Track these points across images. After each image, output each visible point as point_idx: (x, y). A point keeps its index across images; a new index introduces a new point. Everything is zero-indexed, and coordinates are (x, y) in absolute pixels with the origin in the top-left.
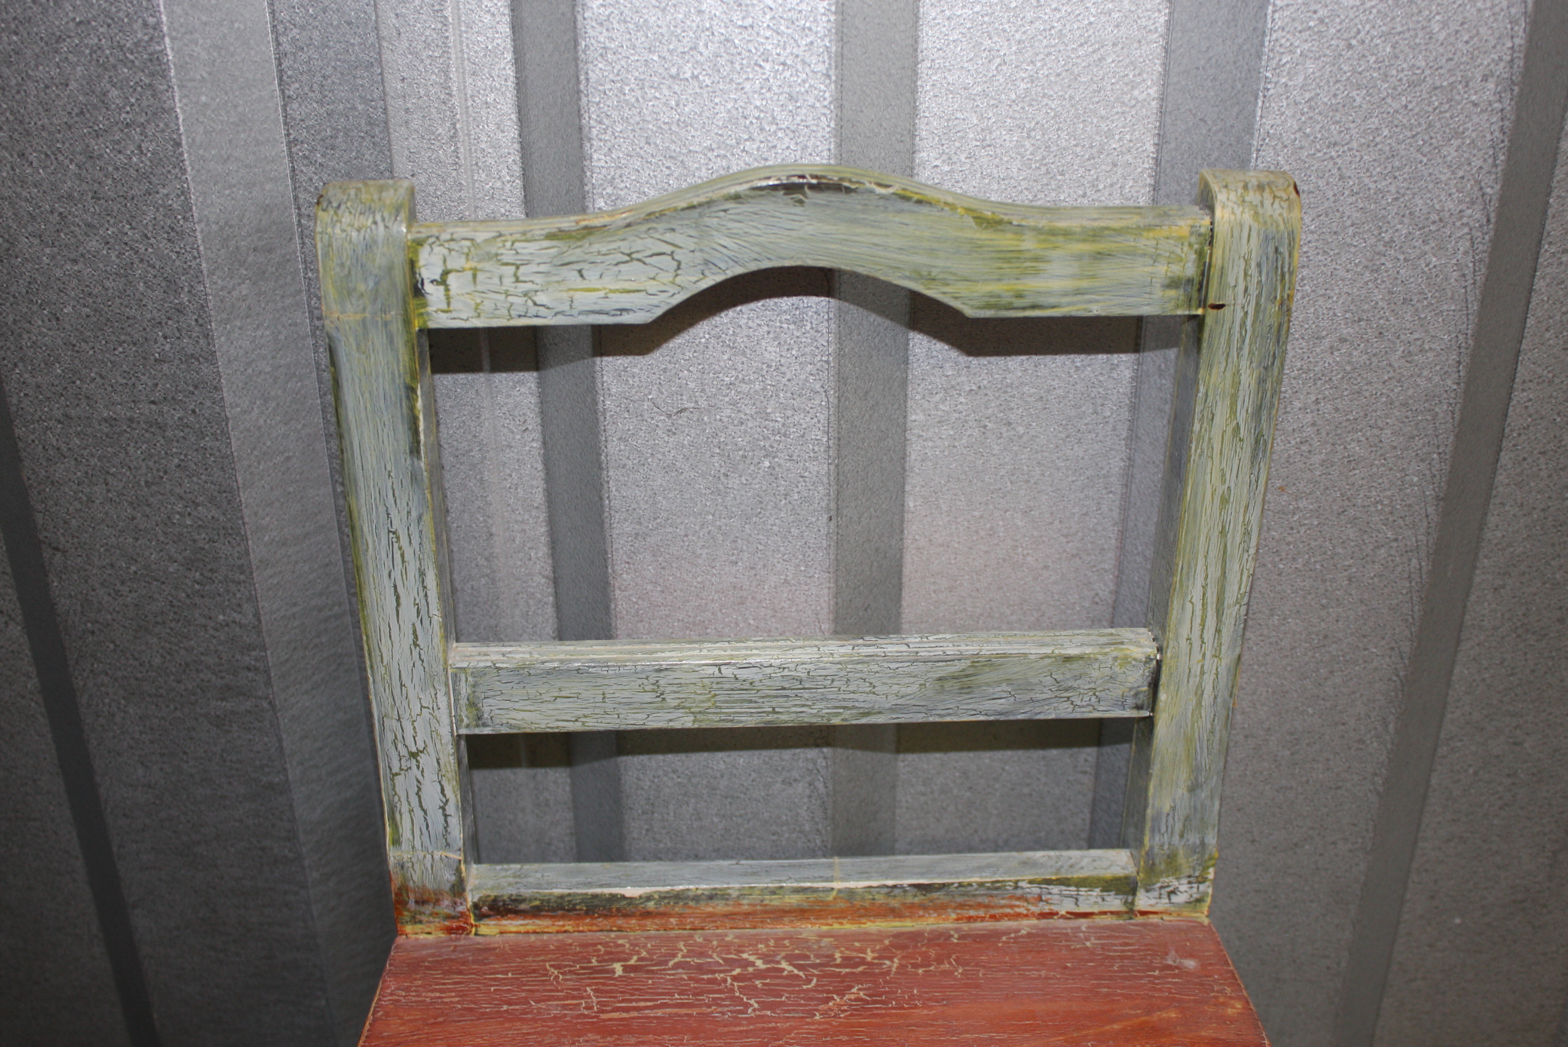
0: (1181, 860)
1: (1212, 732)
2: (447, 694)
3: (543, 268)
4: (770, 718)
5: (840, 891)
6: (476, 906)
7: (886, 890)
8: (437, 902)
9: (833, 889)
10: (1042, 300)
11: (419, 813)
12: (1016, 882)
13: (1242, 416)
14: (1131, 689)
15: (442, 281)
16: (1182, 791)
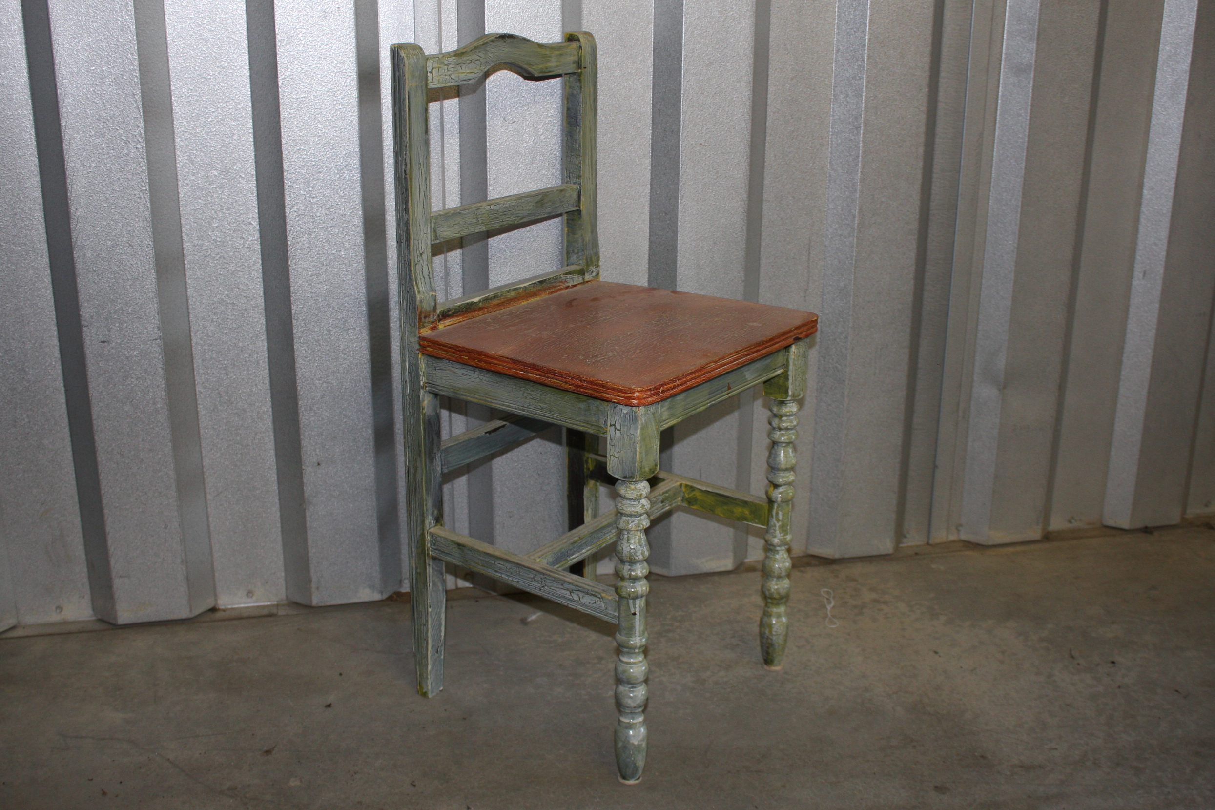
0: (593, 259)
6: (439, 316)
7: (532, 285)
8: (429, 316)
11: (423, 279)
14: (575, 200)
16: (590, 234)
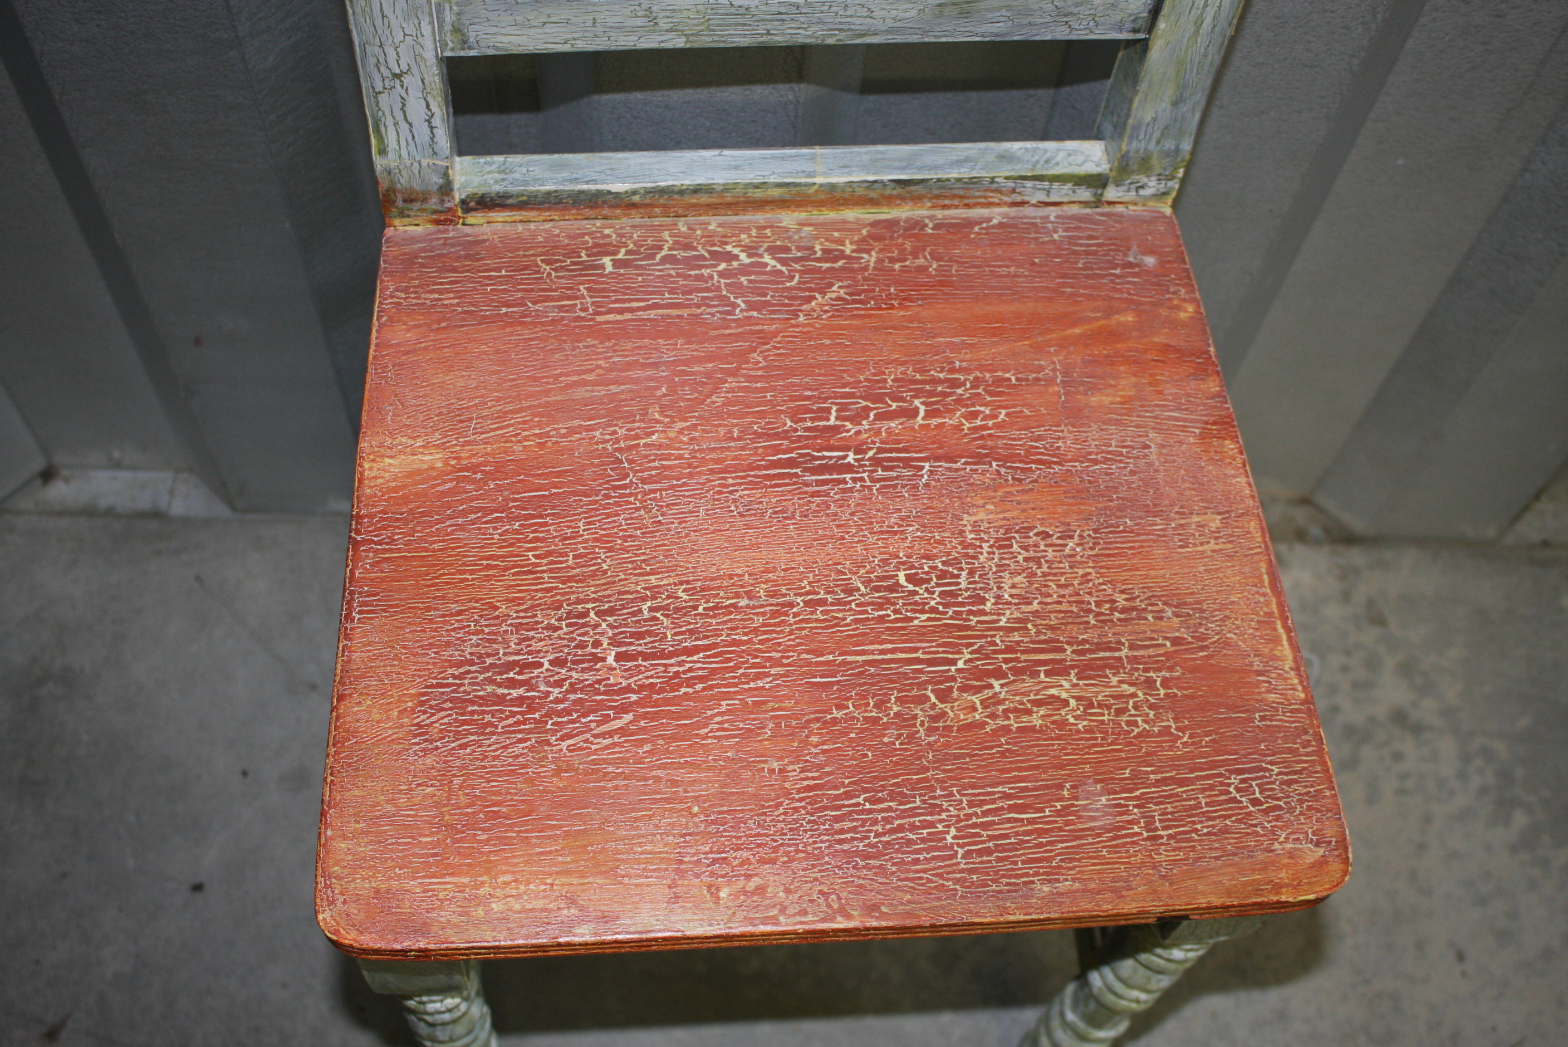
0: (1154, 162)
1: (1205, 56)
4: (764, 39)
5: (821, 185)
6: (463, 202)
7: (866, 185)
8: (425, 200)
9: (815, 184)
11: (404, 126)
12: (993, 178)
14: (1130, 15)
16: (1165, 105)
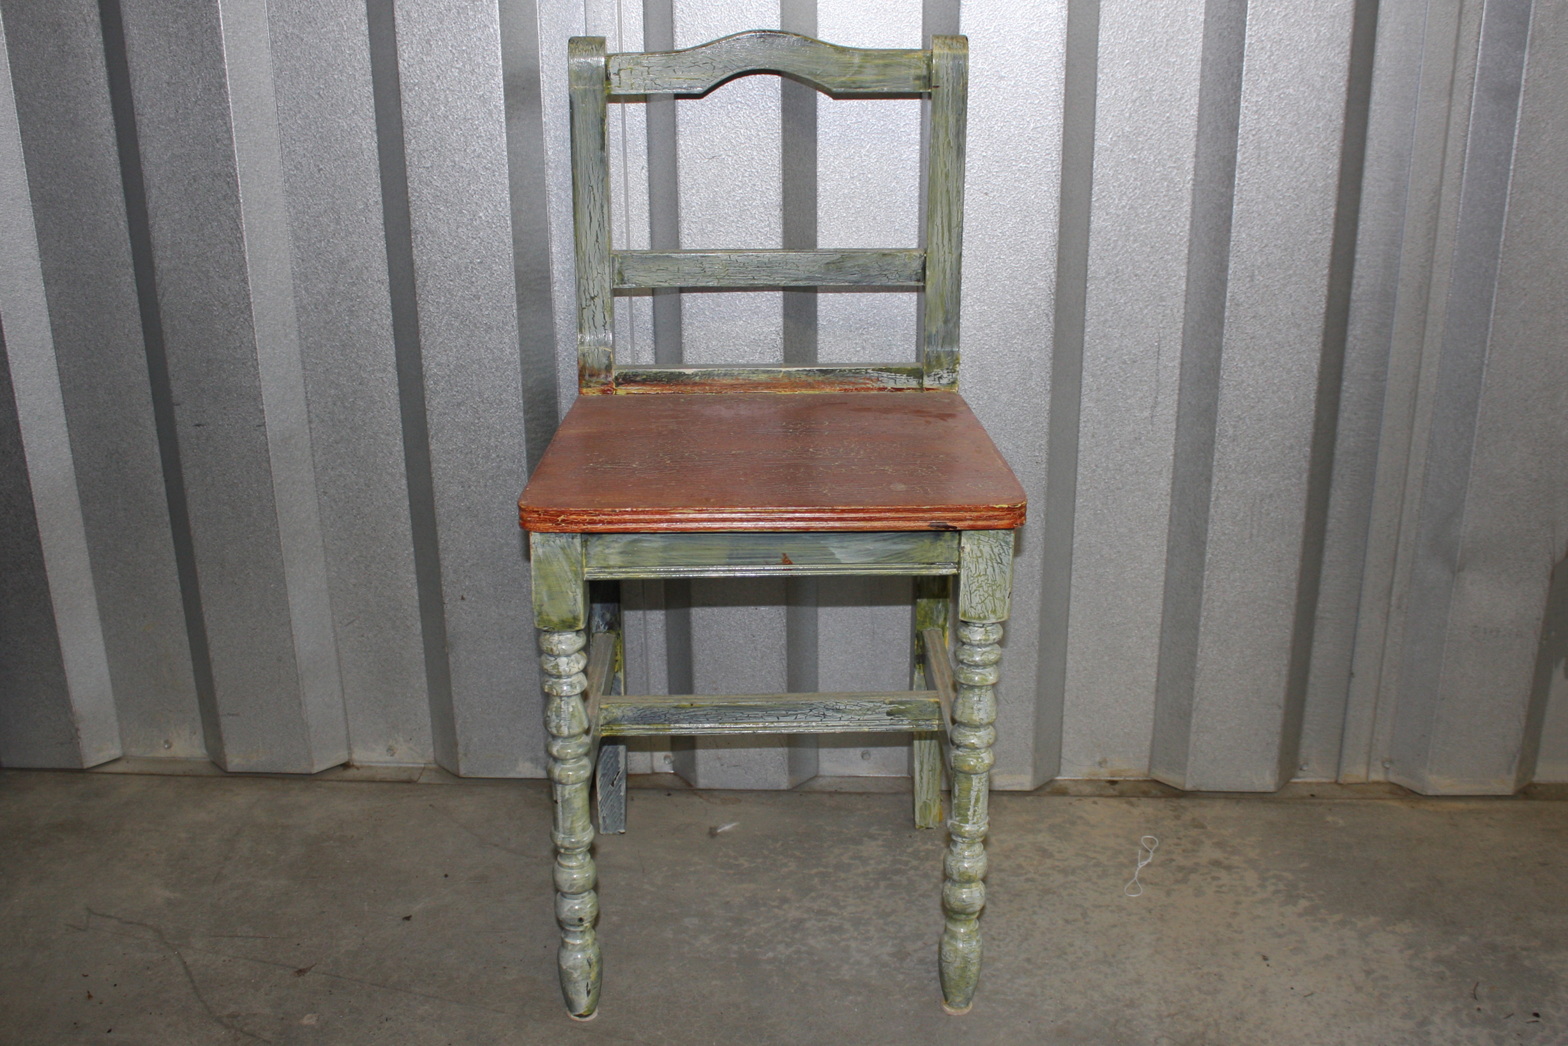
0: (943, 360)
1: (952, 292)
2: (609, 266)
3: (659, 68)
4: (751, 282)
5: (785, 372)
6: (616, 378)
8: (599, 375)
9: (781, 371)
10: (863, 85)
11: (593, 329)
12: (867, 370)
13: (951, 137)
14: (914, 271)
15: (618, 74)
16: (940, 323)
